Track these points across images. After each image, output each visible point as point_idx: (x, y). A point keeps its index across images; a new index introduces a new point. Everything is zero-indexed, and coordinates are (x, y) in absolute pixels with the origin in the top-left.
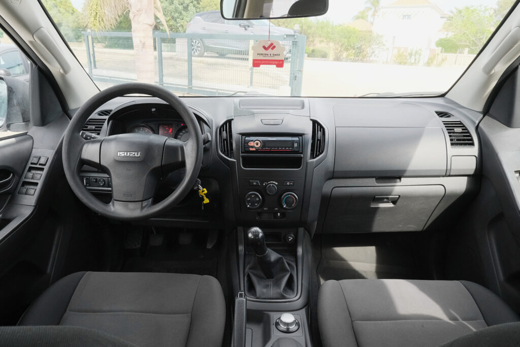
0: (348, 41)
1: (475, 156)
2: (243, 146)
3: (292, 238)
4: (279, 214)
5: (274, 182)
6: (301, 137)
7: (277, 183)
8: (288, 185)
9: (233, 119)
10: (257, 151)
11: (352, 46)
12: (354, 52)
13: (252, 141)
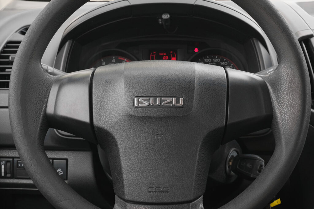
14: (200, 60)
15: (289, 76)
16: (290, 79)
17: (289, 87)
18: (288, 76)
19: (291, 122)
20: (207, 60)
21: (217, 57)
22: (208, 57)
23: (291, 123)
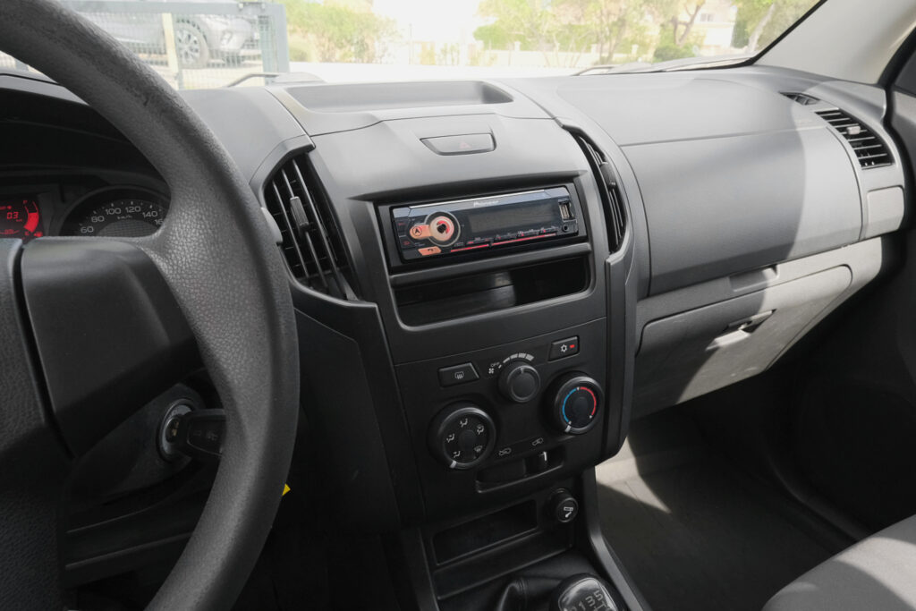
0: (340, 30)
1: (901, 186)
2: (391, 244)
3: (571, 509)
4: (545, 453)
5: (522, 355)
6: (570, 185)
7: (530, 358)
8: (564, 355)
9: (310, 148)
10: (446, 257)
11: (349, 38)
12: (353, 49)
13: (421, 219)
14: (95, 212)
15: (206, 227)
16: (210, 231)
17: (214, 255)
18: (203, 227)
19: (245, 349)
20: (112, 212)
21: (132, 203)
22: (112, 205)
23: (245, 354)
